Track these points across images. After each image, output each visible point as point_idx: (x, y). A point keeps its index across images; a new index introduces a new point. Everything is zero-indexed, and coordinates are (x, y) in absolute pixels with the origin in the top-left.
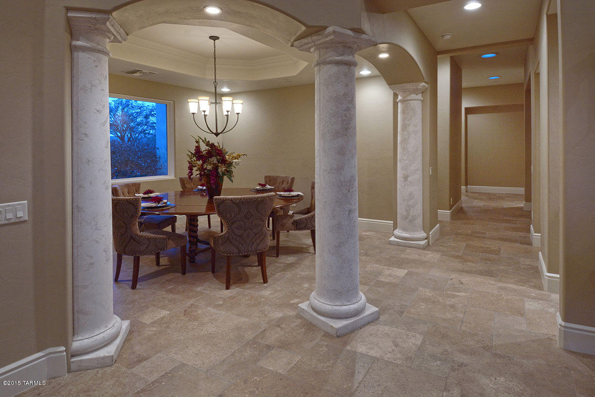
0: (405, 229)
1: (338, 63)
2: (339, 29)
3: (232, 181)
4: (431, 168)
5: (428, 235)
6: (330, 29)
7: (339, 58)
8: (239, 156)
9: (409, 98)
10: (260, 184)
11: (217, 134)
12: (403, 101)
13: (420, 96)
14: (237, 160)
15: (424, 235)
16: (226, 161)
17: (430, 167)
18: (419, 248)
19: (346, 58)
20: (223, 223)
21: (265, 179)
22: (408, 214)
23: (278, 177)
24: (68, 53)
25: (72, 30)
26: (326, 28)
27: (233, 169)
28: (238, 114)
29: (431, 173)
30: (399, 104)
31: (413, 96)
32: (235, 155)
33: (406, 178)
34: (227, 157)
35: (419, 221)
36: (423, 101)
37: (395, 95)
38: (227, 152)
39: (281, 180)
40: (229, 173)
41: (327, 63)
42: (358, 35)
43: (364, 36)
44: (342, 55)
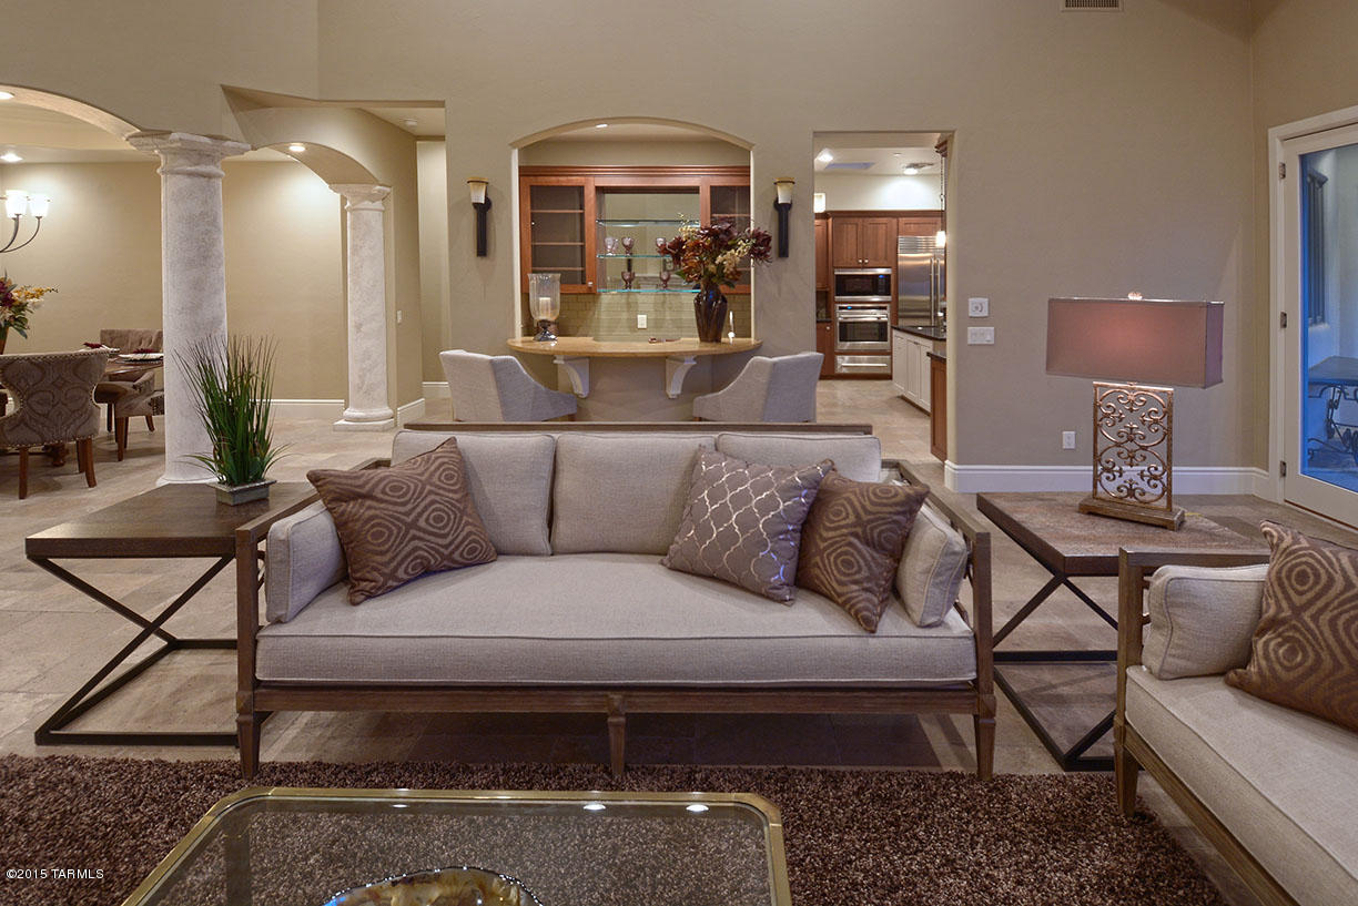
0: (358, 406)
1: (190, 174)
2: (187, 136)
3: (26, 337)
4: (399, 312)
5: (395, 411)
6: (175, 136)
7: (193, 169)
8: (41, 292)
9: (360, 206)
10: (87, 345)
12: (353, 210)
13: (378, 205)
14: (35, 300)
15: (390, 411)
16: (14, 301)
17: (397, 310)
18: (377, 431)
19: (202, 169)
21: (102, 336)
22: (363, 383)
23: (129, 331)
26: (170, 132)
27: (27, 315)
28: (39, 218)
29: (400, 318)
30: (348, 214)
31: (367, 204)
32: (30, 291)
33: (358, 327)
34: (15, 294)
35: (382, 391)
36: (384, 212)
37: (344, 201)
38: (15, 286)
39: (137, 338)
40: (20, 323)
41: (178, 173)
42: (218, 143)
43: (229, 143)
44: (197, 164)
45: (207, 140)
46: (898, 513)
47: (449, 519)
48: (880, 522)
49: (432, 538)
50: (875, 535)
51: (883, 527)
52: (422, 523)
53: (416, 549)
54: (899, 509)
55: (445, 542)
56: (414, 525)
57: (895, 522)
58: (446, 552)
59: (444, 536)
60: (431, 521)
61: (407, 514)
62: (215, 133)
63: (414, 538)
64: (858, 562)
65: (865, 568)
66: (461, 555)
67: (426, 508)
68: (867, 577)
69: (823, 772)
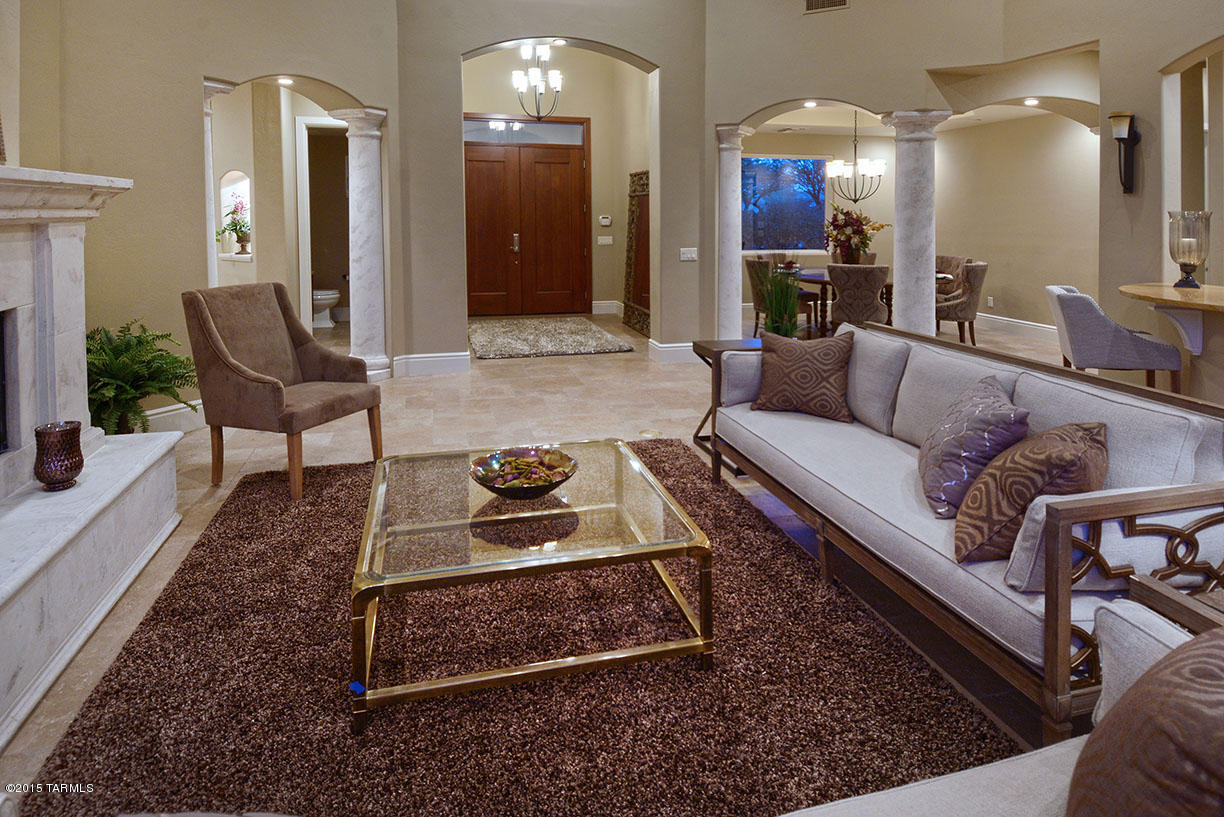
1: (909, 140)
2: (904, 113)
6: (894, 114)
7: (909, 136)
8: (882, 227)
11: (855, 201)
14: (873, 231)
16: (863, 232)
19: (916, 135)
20: (837, 292)
24: (717, 155)
25: (719, 138)
26: (892, 113)
27: (869, 242)
32: (876, 225)
34: (864, 227)
40: (864, 246)
41: (902, 140)
42: (925, 114)
43: (934, 113)
44: (912, 132)
45: (916, 113)
46: (1035, 471)
47: (811, 379)
48: (1017, 473)
49: (795, 387)
50: (1008, 483)
51: (1017, 479)
52: (793, 376)
53: (785, 390)
54: (1038, 467)
55: (804, 393)
56: (788, 375)
57: (1029, 478)
58: (804, 400)
59: (804, 389)
60: (799, 377)
61: (787, 368)
62: (922, 107)
63: (785, 383)
64: (981, 501)
65: (984, 508)
66: (815, 405)
67: (800, 367)
68: (983, 517)
69: (935, 671)
